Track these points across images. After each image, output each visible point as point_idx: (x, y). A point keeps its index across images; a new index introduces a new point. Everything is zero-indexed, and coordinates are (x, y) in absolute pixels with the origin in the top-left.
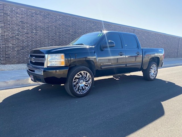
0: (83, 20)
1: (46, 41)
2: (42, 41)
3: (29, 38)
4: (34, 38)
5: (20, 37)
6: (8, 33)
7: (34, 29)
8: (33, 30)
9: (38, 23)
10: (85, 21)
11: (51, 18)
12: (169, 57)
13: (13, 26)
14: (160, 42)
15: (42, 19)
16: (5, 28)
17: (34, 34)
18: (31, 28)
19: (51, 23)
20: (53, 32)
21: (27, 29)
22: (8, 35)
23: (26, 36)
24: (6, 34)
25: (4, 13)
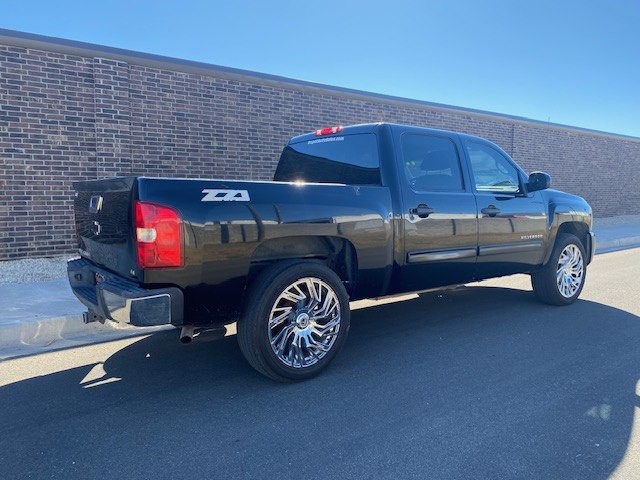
0: (354, 102)
3: (199, 164)
4: (213, 165)
6: (140, 152)
7: (214, 135)
9: (224, 115)
10: (363, 103)
11: (263, 100)
12: (628, 213)
13: (155, 130)
14: (594, 163)
16: (131, 138)
19: (263, 116)
20: (268, 144)
21: (194, 138)
22: (139, 157)
23: (190, 159)
24: (135, 156)
25: (130, 91)
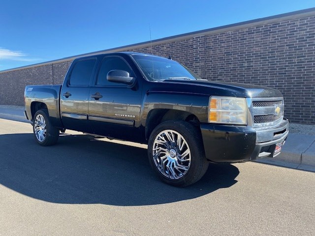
1: (266, 79)
2: (260, 80)
4: (244, 76)
5: (223, 77)
6: (209, 74)
8: (244, 62)
9: (252, 48)
11: (281, 31)
13: (216, 63)
15: (261, 39)
16: (206, 68)
17: (246, 69)
18: (241, 60)
19: (280, 41)
20: (283, 59)
21: (234, 63)
23: (232, 74)
